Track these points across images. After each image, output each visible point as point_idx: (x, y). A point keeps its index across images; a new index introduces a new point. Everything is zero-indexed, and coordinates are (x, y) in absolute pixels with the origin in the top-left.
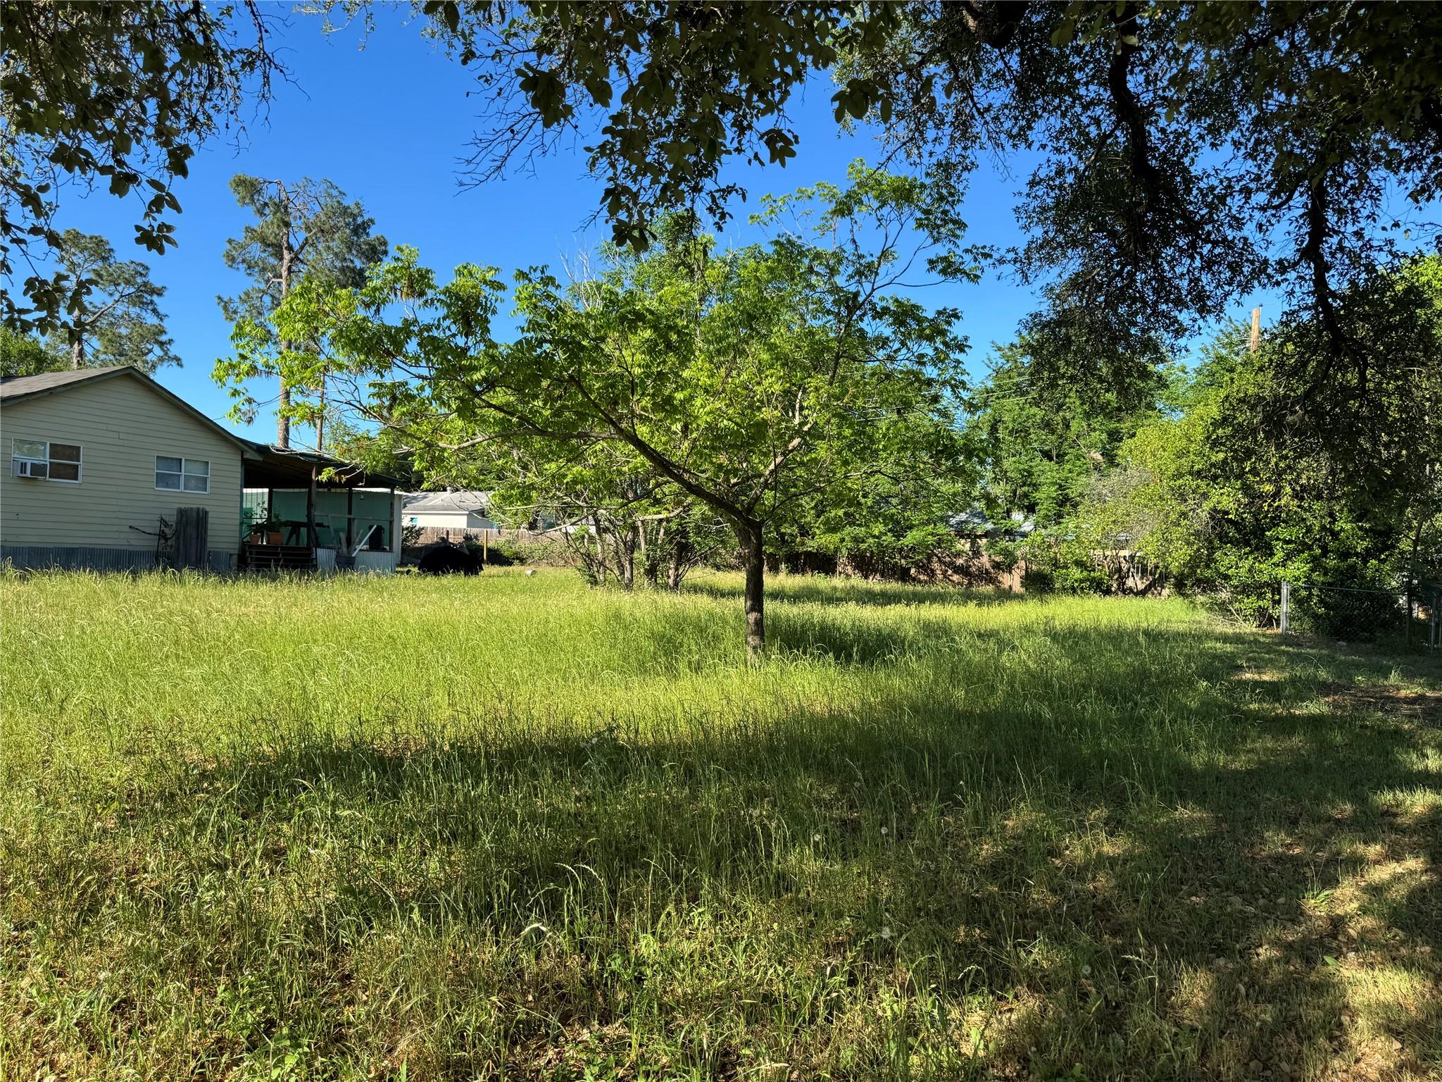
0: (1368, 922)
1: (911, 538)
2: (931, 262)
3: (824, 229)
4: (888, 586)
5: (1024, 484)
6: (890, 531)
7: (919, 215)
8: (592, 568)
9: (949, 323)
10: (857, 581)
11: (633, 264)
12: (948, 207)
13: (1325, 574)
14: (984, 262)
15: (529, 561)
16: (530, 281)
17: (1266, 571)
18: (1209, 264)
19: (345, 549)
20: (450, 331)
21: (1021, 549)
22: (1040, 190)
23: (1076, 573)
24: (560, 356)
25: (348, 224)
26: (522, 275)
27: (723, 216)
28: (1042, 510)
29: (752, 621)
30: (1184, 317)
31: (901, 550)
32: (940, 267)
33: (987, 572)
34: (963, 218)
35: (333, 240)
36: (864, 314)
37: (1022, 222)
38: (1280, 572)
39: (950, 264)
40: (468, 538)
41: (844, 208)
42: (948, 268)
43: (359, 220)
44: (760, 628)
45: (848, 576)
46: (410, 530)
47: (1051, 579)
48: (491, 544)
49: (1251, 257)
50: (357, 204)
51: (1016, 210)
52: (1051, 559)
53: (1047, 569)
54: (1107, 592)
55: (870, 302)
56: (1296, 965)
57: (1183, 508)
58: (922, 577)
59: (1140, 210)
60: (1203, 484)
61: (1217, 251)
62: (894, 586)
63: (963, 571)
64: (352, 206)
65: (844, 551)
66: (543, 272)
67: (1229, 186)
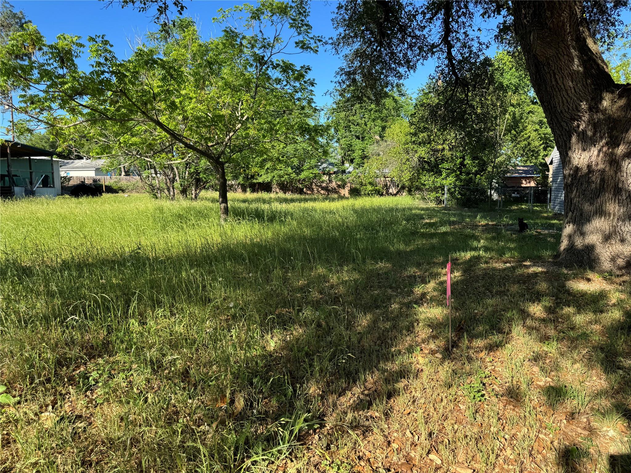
0: (435, 294)
1: (302, 176)
2: (296, 43)
3: (249, 27)
4: (294, 196)
5: (349, 151)
6: (294, 172)
7: (291, 21)
8: (154, 191)
9: (306, 72)
10: (281, 195)
11: (164, 44)
12: (303, 18)
13: (461, 182)
14: (319, 44)
15: (127, 191)
16: (96, 42)
17: (439, 181)
18: (411, 46)
19: (29, 187)
20: (54, 65)
21: (349, 178)
22: (343, 11)
23: (369, 188)
24: (114, 80)
25: (17, 23)
26: (92, 39)
27: (182, 8)
28: (356, 161)
29: (222, 208)
30: (402, 70)
31: (299, 180)
32: (301, 45)
33: (335, 189)
34: (310, 23)
35: (10, 31)
36: (268, 67)
37: (335, 26)
38: (444, 182)
39: (305, 44)
40: (95, 181)
41: (256, 15)
42: (304, 46)
43: (23, 21)
44: (226, 211)
45: (277, 193)
46: (65, 178)
47: (360, 191)
48: (107, 184)
49: (427, 44)
50: (21, 12)
51: (332, 20)
52: (360, 182)
53: (358, 187)
54: (382, 195)
55: (271, 61)
56: (404, 309)
57: (408, 157)
58: (308, 192)
59: (381, 21)
60: (415, 146)
61: (414, 41)
62: (297, 196)
63: (326, 189)
64: (19, 13)
65: (275, 181)
66: (103, 38)
67: (417, 11)
